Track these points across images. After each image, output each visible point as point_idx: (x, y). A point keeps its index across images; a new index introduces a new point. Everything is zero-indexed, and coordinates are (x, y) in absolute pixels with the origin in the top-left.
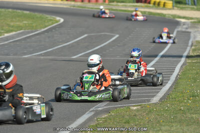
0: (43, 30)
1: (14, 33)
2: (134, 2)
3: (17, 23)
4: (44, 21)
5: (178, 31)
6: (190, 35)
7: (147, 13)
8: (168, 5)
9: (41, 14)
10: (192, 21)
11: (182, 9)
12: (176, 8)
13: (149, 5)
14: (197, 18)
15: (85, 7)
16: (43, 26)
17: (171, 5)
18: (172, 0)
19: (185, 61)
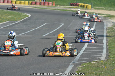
0: (20, 21)
1: (4, 22)
2: (69, 5)
3: (6, 17)
4: (20, 16)
6: (104, 23)
8: (89, 7)
9: (18, 12)
10: (104, 16)
11: (97, 9)
12: (94, 9)
13: (78, 7)
14: (106, 14)
15: (42, 8)
16: (20, 19)
17: (91, 7)
18: (91, 4)
19: (106, 38)
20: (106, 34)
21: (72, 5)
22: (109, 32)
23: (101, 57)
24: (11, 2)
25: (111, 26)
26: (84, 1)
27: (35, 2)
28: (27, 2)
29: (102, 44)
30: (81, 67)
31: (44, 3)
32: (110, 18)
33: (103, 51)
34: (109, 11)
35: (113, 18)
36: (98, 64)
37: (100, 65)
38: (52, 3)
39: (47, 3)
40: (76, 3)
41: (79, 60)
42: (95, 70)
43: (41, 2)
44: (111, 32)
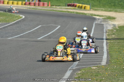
2: (66, 6)
4: (13, 17)
5: (96, 24)
6: (103, 26)
7: (75, 13)
8: (87, 8)
10: (103, 17)
11: (96, 10)
12: (92, 10)
13: (75, 8)
14: (106, 16)
15: (37, 9)
16: (13, 20)
17: (89, 8)
18: (90, 5)
19: (106, 41)
20: (106, 37)
21: (69, 5)
22: (109, 35)
23: (101, 61)
24: (2, 2)
25: (111, 29)
26: (82, 2)
27: (28, 2)
28: (20, 2)
29: (102, 48)
30: (80, 72)
31: (39, 3)
32: (110, 20)
33: (103, 55)
34: (109, 12)
35: (113, 20)
36: (99, 69)
37: (101, 70)
38: (48, 3)
39: (41, 3)
40: (73, 4)
41: (78, 65)
42: (95, 76)
43: (35, 3)
44: (111, 35)
